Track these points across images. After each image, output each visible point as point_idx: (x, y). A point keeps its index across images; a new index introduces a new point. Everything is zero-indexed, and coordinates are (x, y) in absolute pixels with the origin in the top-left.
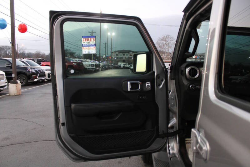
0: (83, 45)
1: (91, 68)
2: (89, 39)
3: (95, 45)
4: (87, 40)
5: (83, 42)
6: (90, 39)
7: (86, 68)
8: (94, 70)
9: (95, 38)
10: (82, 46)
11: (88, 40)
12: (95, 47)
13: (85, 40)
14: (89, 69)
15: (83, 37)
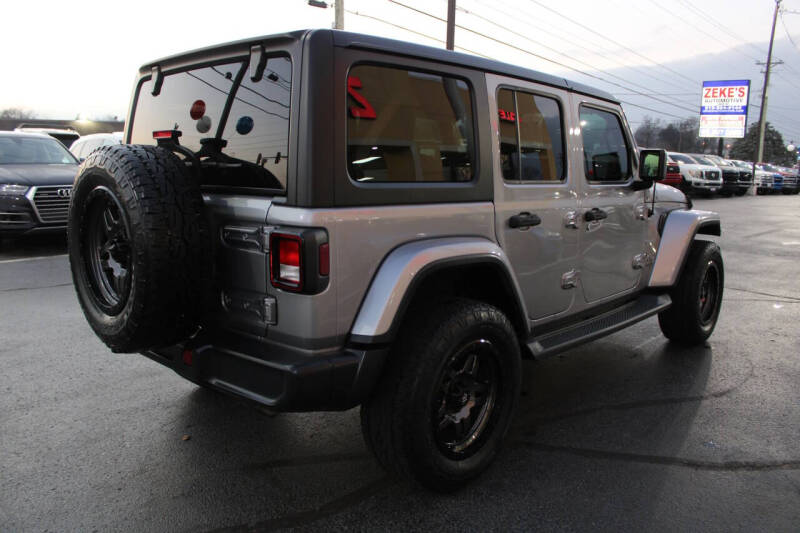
0: (703, 108)
1: (708, 182)
2: (726, 92)
3: (746, 109)
4: (718, 94)
5: (704, 99)
6: (729, 92)
7: (690, 182)
8: (717, 190)
9: (746, 88)
10: (702, 113)
11: (722, 92)
12: (744, 116)
13: (710, 94)
14: (698, 184)
15: (706, 84)
